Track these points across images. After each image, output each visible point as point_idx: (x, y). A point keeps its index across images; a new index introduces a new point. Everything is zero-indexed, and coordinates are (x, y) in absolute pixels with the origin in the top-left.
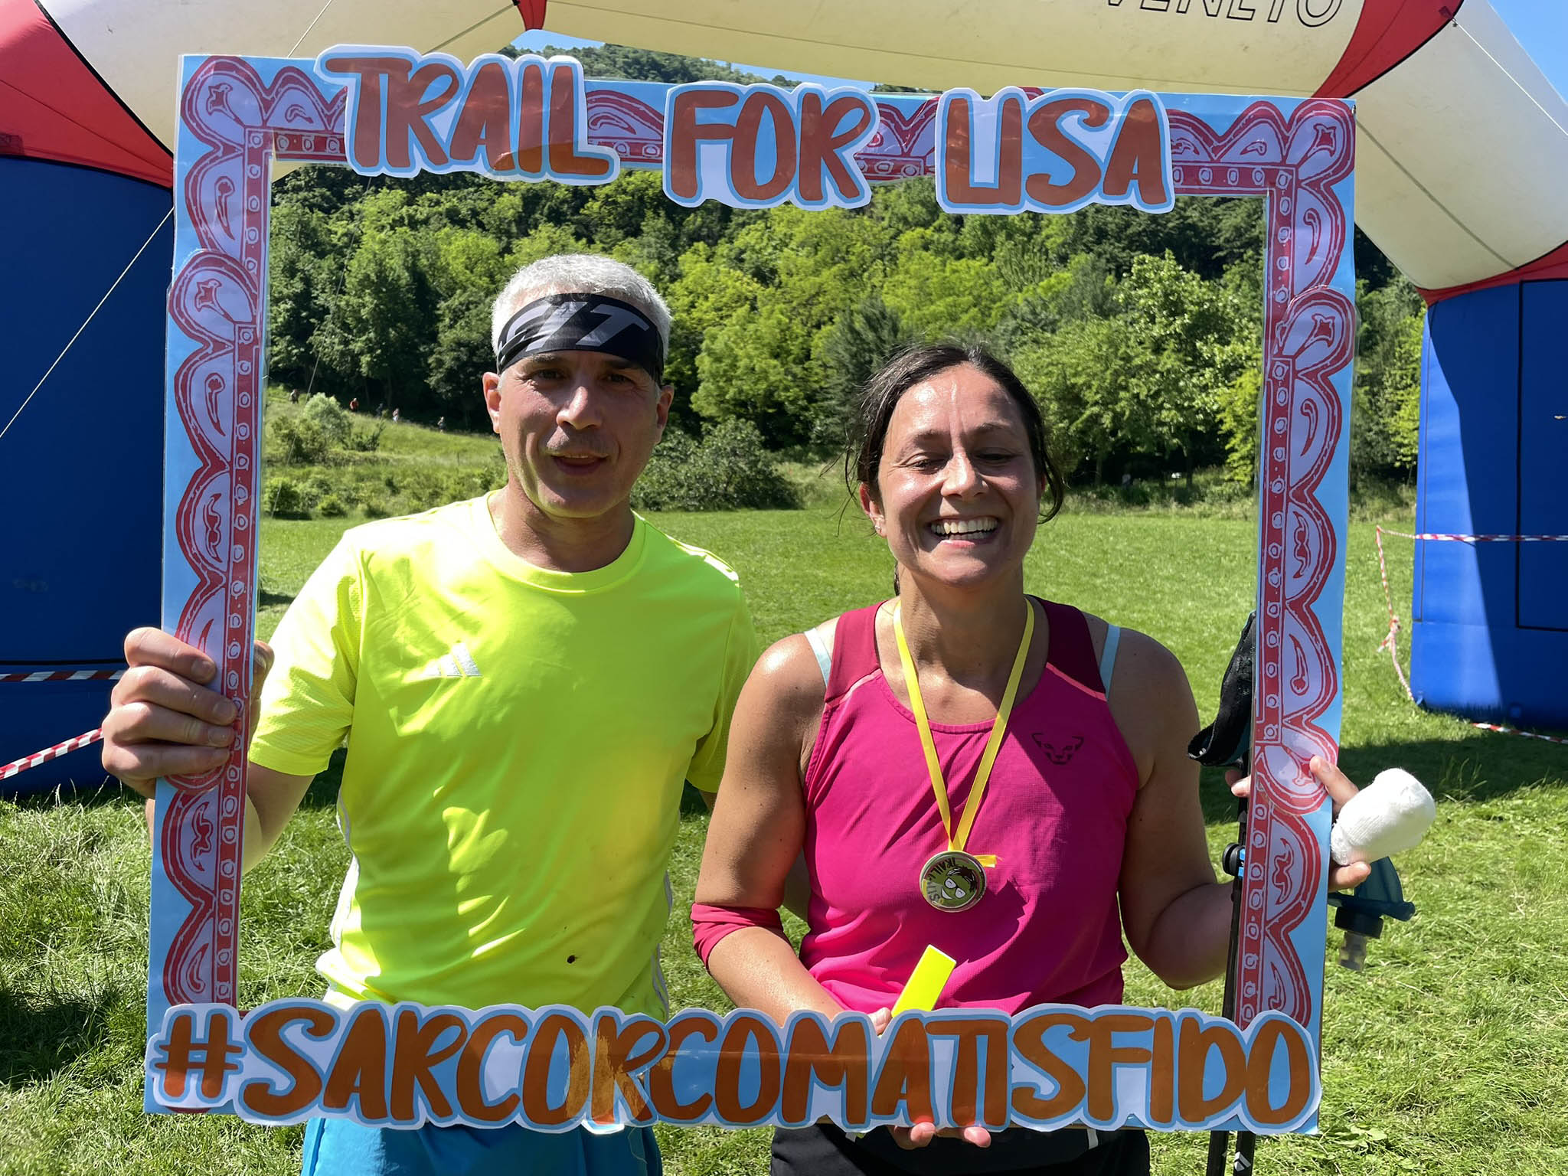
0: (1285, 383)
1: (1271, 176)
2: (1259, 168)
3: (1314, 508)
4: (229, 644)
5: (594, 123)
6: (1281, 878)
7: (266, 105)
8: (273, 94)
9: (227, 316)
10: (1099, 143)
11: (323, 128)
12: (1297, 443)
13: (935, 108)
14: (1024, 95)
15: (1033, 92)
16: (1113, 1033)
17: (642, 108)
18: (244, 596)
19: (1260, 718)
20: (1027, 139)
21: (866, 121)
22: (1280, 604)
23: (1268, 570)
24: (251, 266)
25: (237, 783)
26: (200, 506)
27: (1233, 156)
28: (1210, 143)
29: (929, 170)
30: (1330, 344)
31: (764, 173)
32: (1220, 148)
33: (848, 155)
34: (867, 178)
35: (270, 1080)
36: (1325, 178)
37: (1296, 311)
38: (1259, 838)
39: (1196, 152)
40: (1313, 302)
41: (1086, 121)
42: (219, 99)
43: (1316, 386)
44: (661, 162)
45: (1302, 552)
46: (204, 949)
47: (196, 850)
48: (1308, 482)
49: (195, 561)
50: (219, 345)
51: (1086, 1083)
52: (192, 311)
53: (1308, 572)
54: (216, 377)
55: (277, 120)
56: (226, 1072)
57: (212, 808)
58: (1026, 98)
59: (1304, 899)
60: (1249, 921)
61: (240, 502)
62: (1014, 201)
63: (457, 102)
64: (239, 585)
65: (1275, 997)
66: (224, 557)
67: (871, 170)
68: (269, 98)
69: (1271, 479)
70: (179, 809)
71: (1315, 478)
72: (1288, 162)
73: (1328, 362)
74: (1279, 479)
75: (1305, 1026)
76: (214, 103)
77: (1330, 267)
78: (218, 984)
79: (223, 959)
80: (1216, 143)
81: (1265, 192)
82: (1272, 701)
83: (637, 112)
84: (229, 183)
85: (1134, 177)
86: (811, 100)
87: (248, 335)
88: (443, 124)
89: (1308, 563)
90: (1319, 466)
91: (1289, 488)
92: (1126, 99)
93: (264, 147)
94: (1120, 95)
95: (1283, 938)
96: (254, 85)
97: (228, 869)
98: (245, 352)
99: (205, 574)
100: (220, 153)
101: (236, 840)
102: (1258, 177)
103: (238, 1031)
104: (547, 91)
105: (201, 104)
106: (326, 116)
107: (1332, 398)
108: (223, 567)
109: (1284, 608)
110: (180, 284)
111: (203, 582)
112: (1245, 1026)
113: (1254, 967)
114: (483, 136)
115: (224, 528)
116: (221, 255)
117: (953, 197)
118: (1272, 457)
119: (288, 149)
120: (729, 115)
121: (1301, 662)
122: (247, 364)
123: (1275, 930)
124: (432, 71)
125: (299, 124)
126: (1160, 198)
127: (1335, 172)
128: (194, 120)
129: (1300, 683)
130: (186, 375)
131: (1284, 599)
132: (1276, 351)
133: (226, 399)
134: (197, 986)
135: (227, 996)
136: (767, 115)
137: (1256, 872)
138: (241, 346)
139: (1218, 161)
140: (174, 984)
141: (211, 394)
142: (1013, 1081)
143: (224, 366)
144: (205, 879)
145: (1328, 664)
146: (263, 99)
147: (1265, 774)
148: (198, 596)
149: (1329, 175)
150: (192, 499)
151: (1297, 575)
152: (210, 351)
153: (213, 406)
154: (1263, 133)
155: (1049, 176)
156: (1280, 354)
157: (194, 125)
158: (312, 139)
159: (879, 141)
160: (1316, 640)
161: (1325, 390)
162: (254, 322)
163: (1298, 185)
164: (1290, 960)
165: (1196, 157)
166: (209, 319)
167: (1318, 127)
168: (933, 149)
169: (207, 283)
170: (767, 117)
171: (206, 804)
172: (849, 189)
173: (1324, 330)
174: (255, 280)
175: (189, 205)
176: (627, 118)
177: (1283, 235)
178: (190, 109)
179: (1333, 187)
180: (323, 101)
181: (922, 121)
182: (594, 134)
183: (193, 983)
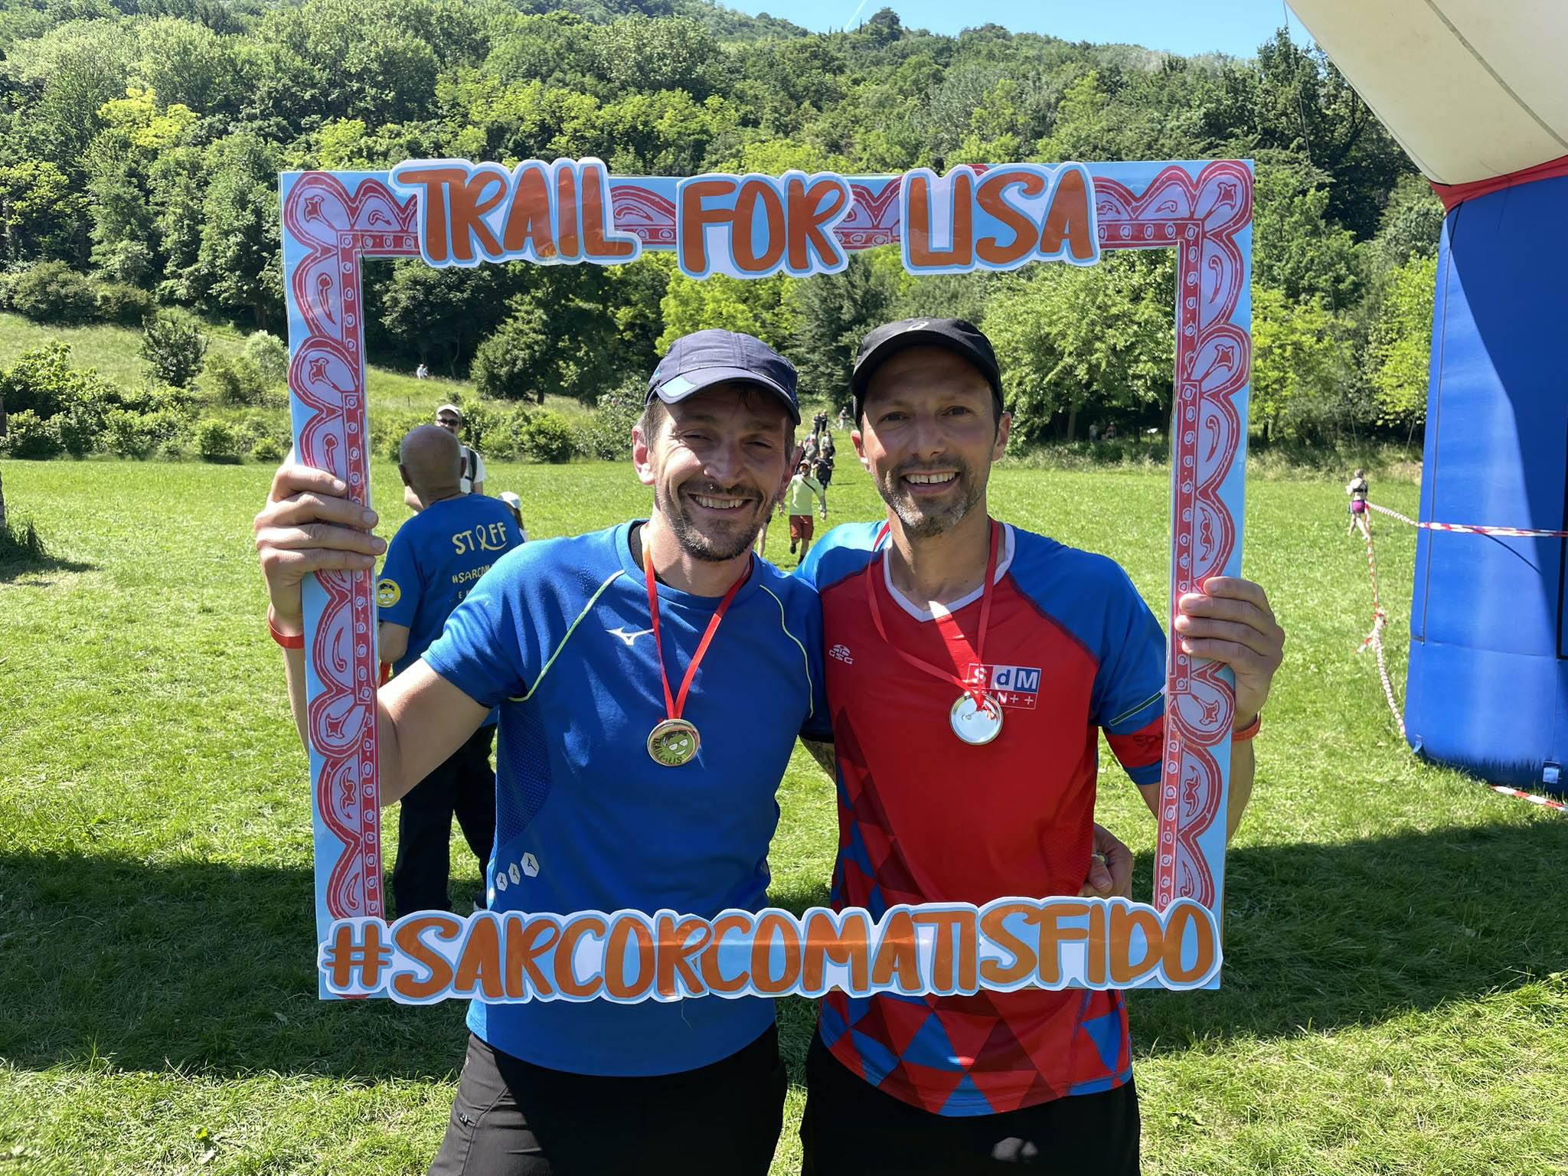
0: (1193, 403)
1: (1181, 229)
2: (1170, 223)
3: (1217, 504)
4: (357, 646)
5: (619, 214)
6: (1190, 796)
7: (353, 212)
8: (358, 202)
9: (335, 387)
10: (1036, 209)
11: (399, 229)
12: (1203, 451)
13: (898, 187)
14: (972, 171)
15: (980, 168)
17: (657, 199)
18: (365, 610)
19: (1172, 673)
20: (976, 208)
21: (842, 200)
22: (1189, 583)
23: (1179, 555)
24: (350, 345)
25: (371, 752)
27: (1149, 214)
28: (1129, 204)
29: (896, 239)
30: (1230, 369)
31: (759, 245)
32: (1137, 208)
33: (828, 229)
34: (844, 247)
36: (1227, 229)
37: (1202, 343)
38: (1172, 767)
39: (1118, 212)
40: (1216, 335)
41: (1024, 191)
42: (313, 210)
43: (1219, 404)
44: (675, 243)
45: (1207, 540)
46: (357, 875)
47: (344, 803)
48: (1212, 484)
49: (325, 582)
50: (331, 411)
52: (308, 384)
53: (1212, 557)
54: (329, 437)
55: (362, 224)
57: (355, 770)
58: (974, 174)
59: (1209, 811)
60: (1165, 830)
62: (966, 262)
63: (507, 203)
64: (362, 600)
65: (1186, 887)
67: (845, 242)
68: (354, 206)
69: (1182, 482)
70: (329, 773)
71: (1218, 479)
72: (1195, 217)
73: (1228, 384)
74: (1188, 481)
75: (1209, 908)
76: (310, 213)
77: (1230, 305)
78: (368, 902)
79: (371, 883)
81: (1176, 243)
82: (1183, 660)
83: (652, 202)
84: (328, 278)
85: (1066, 237)
86: (795, 183)
87: (353, 401)
88: (496, 221)
89: (1211, 548)
90: (1221, 470)
91: (1196, 489)
92: (1058, 169)
93: (354, 247)
94: (1053, 167)
95: (1192, 842)
96: (340, 195)
97: (370, 817)
98: (352, 416)
99: (334, 592)
102: (1170, 231)
104: (579, 188)
105: (299, 214)
106: (401, 218)
107: (1232, 414)
108: (348, 586)
110: (296, 363)
111: (333, 598)
112: (1162, 909)
113: (1169, 865)
114: (529, 230)
116: (326, 337)
117: (916, 263)
118: (1182, 463)
119: (373, 246)
120: (728, 202)
122: (354, 425)
123: (1185, 836)
124: (484, 177)
125: (380, 226)
126: (1088, 253)
127: (1235, 224)
128: (296, 228)
130: (308, 436)
131: (1193, 578)
132: (1185, 376)
133: (339, 453)
134: (353, 905)
135: (377, 911)
136: (759, 198)
137: (1170, 792)
138: (348, 410)
139: (1136, 219)
140: (335, 904)
141: (327, 451)
143: (335, 427)
144: (354, 825)
146: (349, 207)
147: (1177, 716)
148: (330, 610)
149: (1230, 227)
151: (1203, 559)
152: (324, 416)
153: (330, 461)
154: (1176, 191)
155: (993, 240)
156: (1188, 379)
157: (296, 231)
158: (391, 238)
159: (852, 216)
161: (1224, 406)
162: (357, 390)
163: (1204, 236)
164: (1197, 858)
165: (1115, 216)
166: (322, 391)
167: (1222, 186)
168: (898, 221)
169: (317, 361)
170: (760, 204)
171: (349, 768)
172: (830, 258)
173: (1225, 358)
174: (355, 357)
175: (297, 298)
176: (645, 208)
177: (1192, 279)
178: (291, 217)
179: (1234, 237)
180: (398, 206)
181: (888, 197)
182: (619, 222)
183: (350, 903)
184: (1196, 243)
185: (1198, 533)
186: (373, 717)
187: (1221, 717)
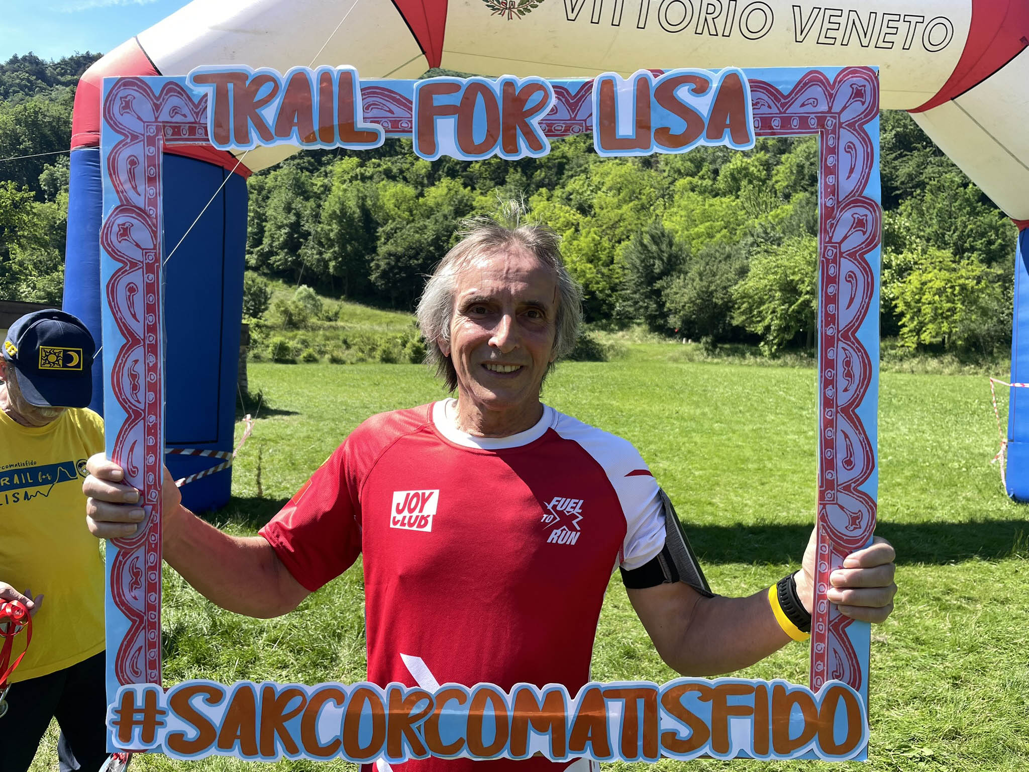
0: (834, 261)
1: (821, 121)
2: (813, 116)
3: (856, 344)
4: (147, 455)
5: (367, 108)
7: (157, 108)
8: (161, 100)
9: (137, 245)
10: (703, 105)
11: (193, 121)
12: (843, 301)
13: (591, 87)
14: (650, 74)
15: (657, 73)
16: (728, 697)
17: (398, 97)
18: (155, 424)
19: (821, 487)
20: (654, 103)
21: (546, 97)
22: (834, 410)
23: (825, 388)
24: (151, 212)
25: (156, 545)
26: (126, 369)
27: (795, 108)
28: (779, 101)
29: (589, 128)
30: (864, 233)
31: (479, 136)
32: (785, 104)
33: (535, 122)
34: (547, 136)
35: (184, 731)
36: (859, 120)
37: (840, 212)
38: (823, 567)
39: (769, 107)
40: (852, 205)
41: (693, 90)
42: (127, 106)
43: (856, 262)
44: (412, 132)
45: (849, 375)
46: (140, 648)
47: (132, 587)
48: (852, 327)
49: (123, 402)
50: (133, 265)
51: (710, 729)
52: (116, 243)
53: (853, 388)
54: (131, 285)
55: (164, 116)
56: (156, 726)
57: (142, 559)
58: (652, 77)
60: (818, 621)
61: (151, 365)
62: (647, 147)
63: (278, 100)
64: (153, 417)
65: (836, 671)
66: (142, 399)
67: (549, 131)
68: (158, 103)
69: (826, 326)
70: (121, 562)
71: (856, 325)
72: (832, 111)
73: (863, 245)
74: (832, 326)
75: (857, 690)
76: (124, 108)
77: (863, 181)
78: (149, 671)
79: (152, 655)
80: (783, 101)
81: (817, 132)
82: (830, 475)
83: (394, 99)
84: (135, 159)
85: (727, 126)
86: (508, 85)
87: (152, 256)
88: (269, 114)
89: (852, 382)
90: (859, 316)
91: (839, 332)
92: (720, 73)
93: (157, 135)
94: (716, 71)
95: (841, 632)
97: (153, 599)
98: (150, 268)
99: (131, 411)
100: (129, 140)
101: (157, 580)
102: (813, 122)
103: (163, 701)
104: (336, 89)
105: (116, 109)
106: (195, 112)
107: (867, 270)
108: (142, 406)
109: (837, 412)
110: (107, 226)
111: (130, 416)
112: (817, 690)
113: (822, 652)
114: (296, 120)
115: (142, 382)
116: (133, 206)
117: (606, 147)
118: (826, 311)
119: (172, 135)
120: (455, 99)
121: (849, 449)
122: (151, 276)
123: (835, 627)
124: (261, 79)
125: (178, 118)
126: (746, 140)
127: (865, 116)
128: (112, 119)
129: (848, 463)
130: (113, 284)
131: (837, 406)
132: (827, 239)
133: (139, 299)
134: (136, 673)
135: (155, 679)
136: (480, 96)
137: (822, 588)
138: (148, 264)
139: (785, 113)
140: (122, 672)
141: (129, 296)
142: (662, 728)
143: (137, 278)
144: (139, 606)
145: (868, 449)
146: (155, 104)
147: (826, 523)
148: (127, 426)
149: (861, 119)
150: (121, 364)
151: (846, 390)
152: (127, 268)
153: (131, 305)
154: (816, 91)
155: (669, 129)
156: (830, 242)
157: (112, 123)
158: (187, 128)
159: (554, 110)
160: (860, 433)
161: (862, 265)
162: (155, 248)
163: (840, 126)
164: (846, 647)
165: (770, 111)
166: (126, 248)
167: (853, 86)
168: (591, 115)
169: (124, 224)
170: (480, 99)
171: (137, 558)
172: (536, 145)
173: (860, 224)
174: (154, 220)
175: (110, 175)
176: (388, 104)
177: (831, 161)
178: (109, 113)
179: (865, 127)
180: (193, 103)
181: (583, 96)
182: (367, 115)
183: (134, 671)
184: (834, 132)
185: (840, 369)
186: (158, 516)
187: (864, 524)
